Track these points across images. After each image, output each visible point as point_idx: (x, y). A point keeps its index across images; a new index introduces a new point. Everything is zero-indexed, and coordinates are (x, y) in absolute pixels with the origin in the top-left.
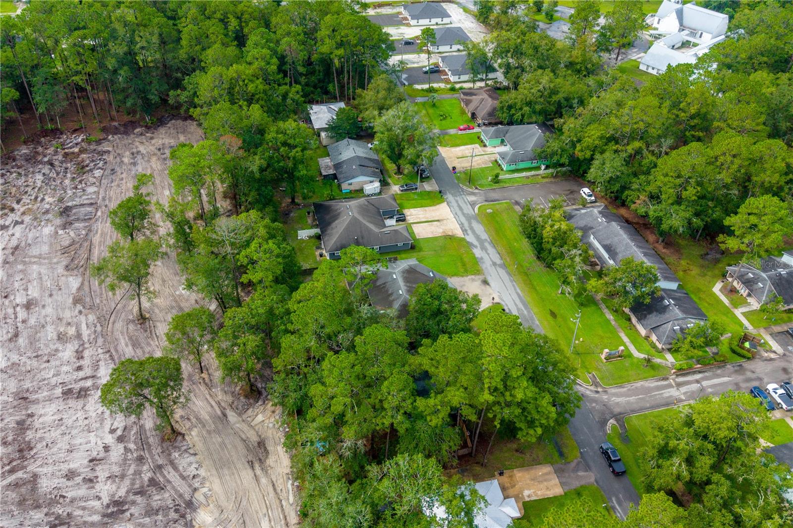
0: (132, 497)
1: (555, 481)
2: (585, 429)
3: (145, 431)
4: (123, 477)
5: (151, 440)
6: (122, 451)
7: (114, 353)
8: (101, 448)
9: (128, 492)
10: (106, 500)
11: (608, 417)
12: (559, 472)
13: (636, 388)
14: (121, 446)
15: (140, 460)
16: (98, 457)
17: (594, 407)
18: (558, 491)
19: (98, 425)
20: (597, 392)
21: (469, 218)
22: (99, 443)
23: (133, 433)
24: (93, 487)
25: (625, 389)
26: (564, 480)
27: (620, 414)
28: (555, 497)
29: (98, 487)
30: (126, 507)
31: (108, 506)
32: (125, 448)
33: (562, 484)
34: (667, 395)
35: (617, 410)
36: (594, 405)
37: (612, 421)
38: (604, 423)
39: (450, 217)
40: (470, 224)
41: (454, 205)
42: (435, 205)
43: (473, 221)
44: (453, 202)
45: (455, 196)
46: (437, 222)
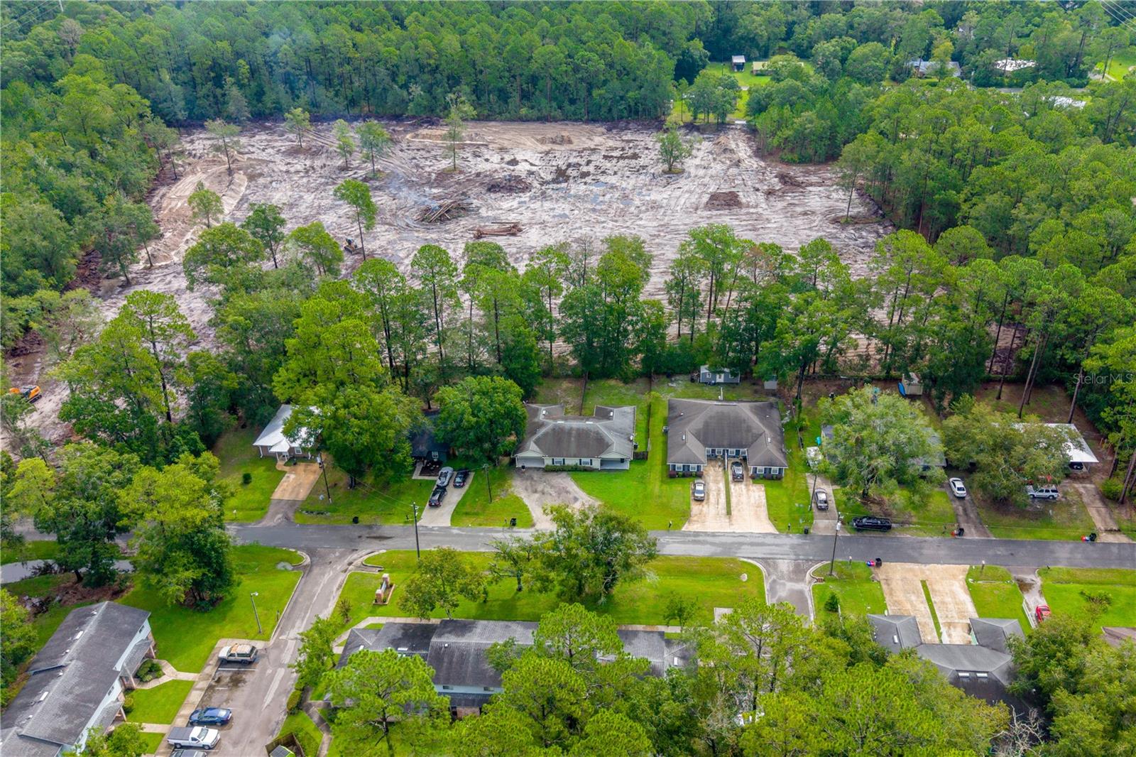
1: (286, 497)
2: (315, 536)
11: (313, 559)
12: (292, 503)
13: (329, 600)
17: (334, 553)
18: (277, 495)
20: (350, 564)
25: (335, 589)
26: (283, 503)
27: (310, 571)
28: (273, 492)
33: (280, 501)
34: (297, 624)
35: (316, 570)
36: (337, 554)
37: (309, 560)
38: (311, 553)
39: (737, 528)
40: (712, 544)
41: (769, 540)
42: (773, 518)
43: (719, 550)
44: (778, 541)
45: (793, 547)
46: (724, 512)
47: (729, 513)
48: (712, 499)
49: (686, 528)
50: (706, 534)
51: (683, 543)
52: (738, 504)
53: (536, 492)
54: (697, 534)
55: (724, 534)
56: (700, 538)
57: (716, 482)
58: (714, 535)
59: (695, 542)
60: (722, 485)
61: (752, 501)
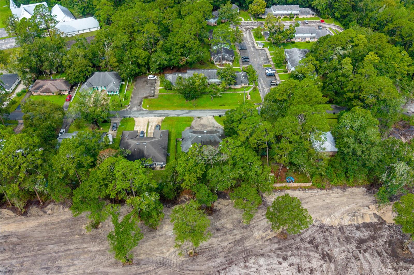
0: (320, 251)
3: (280, 247)
4: (308, 256)
5: (286, 244)
6: (293, 257)
7: (221, 268)
8: (292, 268)
9: (317, 253)
10: (322, 262)
14: (290, 258)
15: (297, 249)
16: (297, 268)
19: (276, 271)
21: (151, 112)
22: (287, 269)
23: (281, 253)
24: (315, 269)
29: (314, 266)
30: (325, 253)
31: (325, 261)
32: (290, 256)
39: (147, 118)
40: (156, 114)
41: (137, 115)
42: (134, 121)
43: (154, 112)
44: (134, 115)
45: (131, 114)
46: (150, 123)
47: (148, 123)
48: (153, 127)
49: (164, 118)
50: (157, 116)
51: (165, 114)
52: (145, 126)
53: (216, 127)
54: (160, 116)
55: (152, 116)
56: (159, 115)
57: (151, 133)
58: (155, 116)
59: (161, 114)
60: (149, 131)
61: (139, 127)
